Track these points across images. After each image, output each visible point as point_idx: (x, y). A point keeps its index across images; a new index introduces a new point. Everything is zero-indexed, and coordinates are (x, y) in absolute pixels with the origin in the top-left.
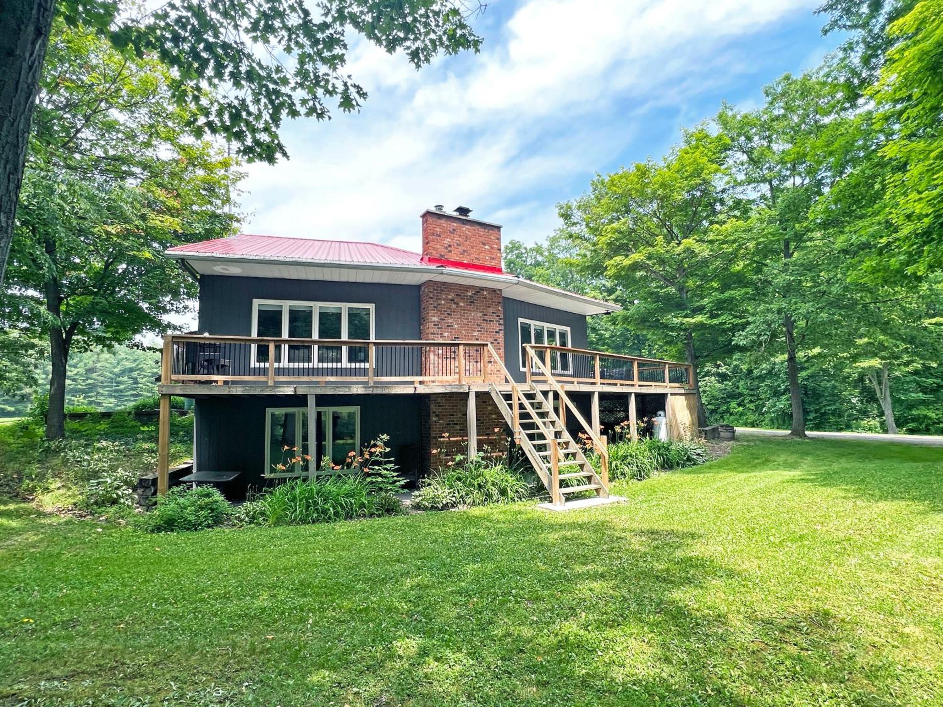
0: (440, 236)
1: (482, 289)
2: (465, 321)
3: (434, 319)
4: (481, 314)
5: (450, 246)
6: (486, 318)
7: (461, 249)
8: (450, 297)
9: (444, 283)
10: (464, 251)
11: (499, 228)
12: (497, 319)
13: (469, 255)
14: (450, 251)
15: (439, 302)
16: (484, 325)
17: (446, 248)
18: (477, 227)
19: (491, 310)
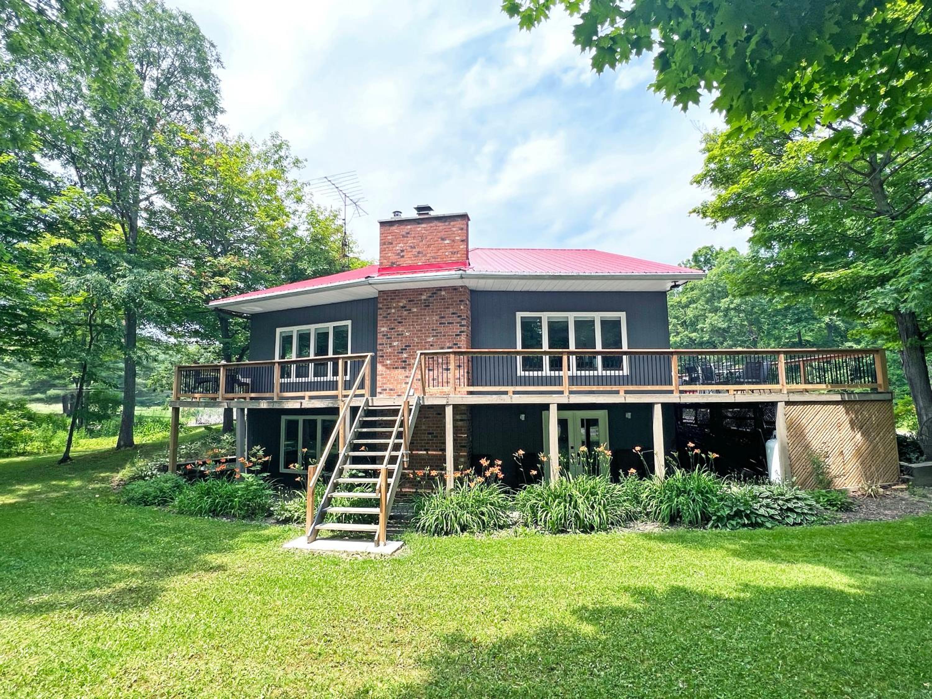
0: (391, 243)
1: (440, 289)
2: (418, 327)
3: (383, 329)
4: (437, 317)
5: (402, 251)
6: (443, 321)
7: (415, 251)
8: (401, 304)
9: (394, 292)
10: (419, 253)
11: (465, 217)
12: (458, 320)
13: (425, 255)
14: (403, 257)
15: (389, 311)
16: (442, 329)
17: (398, 254)
18: (436, 223)
19: (451, 310)
